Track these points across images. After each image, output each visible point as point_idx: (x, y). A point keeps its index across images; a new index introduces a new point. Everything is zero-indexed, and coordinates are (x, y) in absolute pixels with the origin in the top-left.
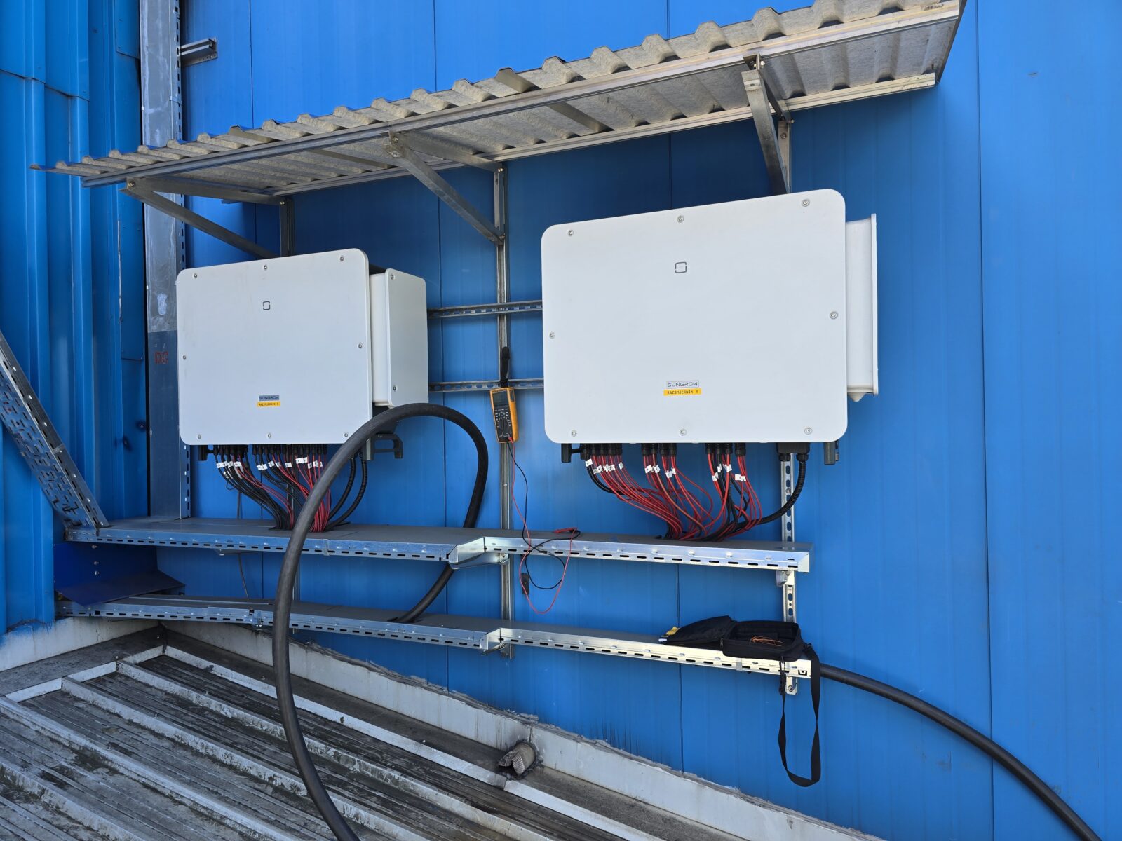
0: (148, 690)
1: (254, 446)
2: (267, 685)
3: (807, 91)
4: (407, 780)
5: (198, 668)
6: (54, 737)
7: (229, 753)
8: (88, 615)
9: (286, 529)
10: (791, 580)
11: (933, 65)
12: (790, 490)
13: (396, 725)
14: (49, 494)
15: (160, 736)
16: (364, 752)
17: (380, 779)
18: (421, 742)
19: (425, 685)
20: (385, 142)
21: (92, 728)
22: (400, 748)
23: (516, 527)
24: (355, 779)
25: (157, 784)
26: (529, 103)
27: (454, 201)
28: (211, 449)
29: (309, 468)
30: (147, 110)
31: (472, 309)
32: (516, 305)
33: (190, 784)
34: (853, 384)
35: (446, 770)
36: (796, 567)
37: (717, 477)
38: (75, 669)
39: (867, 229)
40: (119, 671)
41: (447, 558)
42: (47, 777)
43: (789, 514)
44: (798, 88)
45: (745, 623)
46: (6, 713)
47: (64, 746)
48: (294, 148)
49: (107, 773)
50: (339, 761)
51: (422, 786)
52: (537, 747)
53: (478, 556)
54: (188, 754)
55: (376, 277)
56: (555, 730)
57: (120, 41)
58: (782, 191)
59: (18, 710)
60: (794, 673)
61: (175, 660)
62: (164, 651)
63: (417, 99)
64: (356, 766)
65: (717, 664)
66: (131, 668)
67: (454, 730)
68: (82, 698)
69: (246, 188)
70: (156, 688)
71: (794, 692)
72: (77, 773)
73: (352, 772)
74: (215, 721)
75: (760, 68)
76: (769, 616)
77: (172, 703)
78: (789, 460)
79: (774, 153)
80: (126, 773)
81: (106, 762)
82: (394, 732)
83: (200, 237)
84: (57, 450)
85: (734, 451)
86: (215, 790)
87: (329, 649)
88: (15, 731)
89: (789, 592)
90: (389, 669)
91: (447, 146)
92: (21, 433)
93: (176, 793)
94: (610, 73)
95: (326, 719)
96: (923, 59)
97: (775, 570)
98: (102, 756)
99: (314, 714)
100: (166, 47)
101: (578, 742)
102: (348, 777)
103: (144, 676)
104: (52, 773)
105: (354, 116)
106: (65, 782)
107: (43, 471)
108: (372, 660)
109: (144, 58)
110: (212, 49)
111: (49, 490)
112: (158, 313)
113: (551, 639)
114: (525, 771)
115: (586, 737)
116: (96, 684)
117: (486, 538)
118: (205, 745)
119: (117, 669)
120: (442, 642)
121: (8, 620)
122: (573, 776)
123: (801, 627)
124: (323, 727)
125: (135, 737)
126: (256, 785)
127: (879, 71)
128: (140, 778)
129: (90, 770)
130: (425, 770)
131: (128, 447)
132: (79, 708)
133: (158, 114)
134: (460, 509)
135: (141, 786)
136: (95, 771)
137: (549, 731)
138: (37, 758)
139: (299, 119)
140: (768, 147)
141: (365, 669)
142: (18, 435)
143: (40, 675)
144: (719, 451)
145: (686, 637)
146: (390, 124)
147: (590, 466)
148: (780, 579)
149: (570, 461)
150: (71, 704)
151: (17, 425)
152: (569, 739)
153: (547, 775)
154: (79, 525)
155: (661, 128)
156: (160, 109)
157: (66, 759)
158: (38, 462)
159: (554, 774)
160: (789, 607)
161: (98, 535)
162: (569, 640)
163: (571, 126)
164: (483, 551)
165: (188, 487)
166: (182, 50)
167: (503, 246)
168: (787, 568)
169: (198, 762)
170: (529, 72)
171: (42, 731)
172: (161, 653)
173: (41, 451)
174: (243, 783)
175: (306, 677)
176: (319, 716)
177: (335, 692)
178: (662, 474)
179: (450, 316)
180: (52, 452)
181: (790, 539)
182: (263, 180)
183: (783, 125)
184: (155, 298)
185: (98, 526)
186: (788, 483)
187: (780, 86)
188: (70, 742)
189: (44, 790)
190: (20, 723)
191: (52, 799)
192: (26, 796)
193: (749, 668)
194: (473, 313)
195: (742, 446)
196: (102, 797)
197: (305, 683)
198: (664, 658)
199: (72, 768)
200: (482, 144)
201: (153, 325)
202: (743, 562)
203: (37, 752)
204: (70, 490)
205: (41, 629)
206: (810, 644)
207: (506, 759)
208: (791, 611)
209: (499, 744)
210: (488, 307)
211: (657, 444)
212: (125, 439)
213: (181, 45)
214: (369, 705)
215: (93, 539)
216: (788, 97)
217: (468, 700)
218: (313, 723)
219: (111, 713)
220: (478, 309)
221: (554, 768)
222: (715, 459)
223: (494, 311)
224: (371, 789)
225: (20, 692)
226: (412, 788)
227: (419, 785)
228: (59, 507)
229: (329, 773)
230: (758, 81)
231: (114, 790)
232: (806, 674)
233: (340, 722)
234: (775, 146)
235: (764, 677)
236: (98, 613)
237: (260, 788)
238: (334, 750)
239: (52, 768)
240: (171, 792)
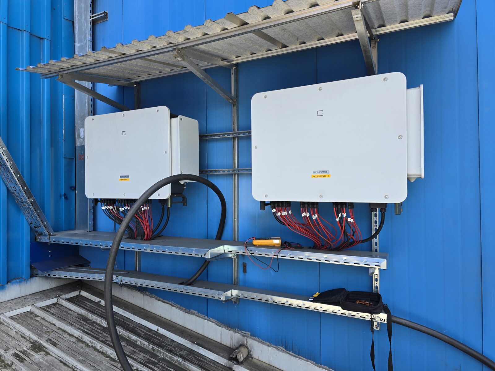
0: (70, 312)
1: (119, 199)
2: (124, 311)
3: (386, 24)
4: (185, 363)
5: (94, 302)
6: (23, 335)
7: (102, 346)
8: (45, 276)
9: (133, 239)
10: (377, 272)
11: (452, 9)
12: (377, 225)
13: (182, 333)
14: (28, 220)
15: (72, 336)
16: (167, 347)
17: (172, 362)
18: (194, 343)
19: (197, 315)
20: (175, 53)
21: (41, 331)
22: (184, 345)
23: (240, 240)
24: (161, 361)
25: (66, 361)
26: (243, 31)
27: (210, 82)
28: (99, 200)
29: (142, 210)
30: (77, 45)
31: (221, 135)
32: (241, 133)
33: (81, 362)
34: (411, 173)
35: (205, 358)
36: (380, 266)
37: (339, 219)
38: (38, 301)
39: (418, 93)
40: (58, 302)
41: (205, 256)
42: (16, 356)
43: (376, 238)
44: (382, 23)
45: (353, 292)
46: (3, 322)
47: (27, 340)
48: (133, 57)
49: (44, 354)
50: (154, 351)
51: (192, 367)
52: (250, 348)
53: (221, 254)
54: (83, 345)
55: (174, 120)
56: (258, 340)
57: (65, 14)
58: (373, 74)
59: (8, 321)
60: (378, 320)
61: (84, 297)
62: (80, 293)
63: (187, 30)
64: (162, 354)
65: (339, 313)
66: (63, 301)
67: (210, 337)
68: (39, 315)
69: (119, 79)
70: (73, 311)
71: (378, 329)
72: (30, 354)
73: (160, 357)
74: (98, 329)
75: (361, 8)
76: (365, 289)
77: (80, 319)
78: (376, 211)
79: (369, 54)
80: (53, 355)
81: (45, 349)
82: (182, 337)
83: (99, 103)
84: (31, 200)
85: (347, 207)
86: (94, 365)
87: (154, 295)
88: (6, 332)
89: (376, 277)
90: (181, 306)
91: (208, 56)
92: (15, 192)
93: (75, 367)
94: (283, 14)
95: (151, 329)
96: (448, 4)
97: (369, 267)
98: (43, 346)
99: (145, 327)
100: (85, 16)
101: (269, 347)
102: (158, 360)
103: (69, 305)
104: (19, 354)
105: (159, 41)
106: (24, 358)
107: (25, 209)
108: (173, 301)
109: (76, 21)
110: (106, 16)
111: (28, 218)
112: (80, 137)
113: (256, 296)
114: (243, 360)
115: (273, 344)
116: (46, 309)
117: (225, 246)
118: (92, 341)
119: (57, 301)
120: (204, 296)
121: (8, 277)
122: (267, 364)
123: (381, 296)
124: (148, 333)
125: (61, 336)
126: (113, 363)
127: (424, 12)
128: (59, 358)
129: (37, 352)
130: (195, 358)
131: (66, 198)
132: (37, 320)
133: (82, 46)
134: (214, 231)
135: (59, 361)
136: (39, 353)
137: (256, 340)
138: (13, 346)
139: (133, 42)
140: (366, 51)
141: (170, 305)
142: (13, 193)
143: (21, 304)
144: (340, 206)
145: (323, 298)
146: (177, 44)
147: (275, 212)
148: (371, 271)
149: (264, 210)
150: (34, 318)
151: (13, 188)
152: (265, 345)
153: (254, 362)
154: (41, 234)
155: (312, 45)
156: (82, 44)
157: (26, 346)
158: (23, 205)
159: (257, 362)
160: (376, 285)
161: (49, 239)
162: (264, 297)
163: (267, 45)
164: (223, 252)
165: (92, 217)
166: (93, 17)
167: (235, 104)
168: (374, 267)
169: (88, 350)
170: (242, 14)
171: (18, 332)
172: (79, 294)
173: (24, 201)
174: (107, 362)
175: (143, 308)
176: (147, 328)
177: (156, 315)
178: (311, 217)
179: (210, 138)
180: (28, 200)
181: (376, 250)
182: (125, 75)
183: (373, 42)
184: (79, 130)
185: (50, 235)
186: (376, 222)
187: (372, 21)
188: (30, 338)
189: (13, 363)
190: (9, 327)
191: (16, 367)
192: (5, 365)
193: (355, 316)
194: (221, 136)
195: (352, 204)
196: (40, 367)
197: (142, 310)
198: (312, 308)
199: (29, 351)
200: (224, 55)
201: (78, 142)
202: (352, 262)
203: (14, 342)
204: (37, 218)
205: (23, 282)
206: (387, 305)
207: (234, 354)
208: (377, 287)
209: (231, 345)
210: (228, 134)
211: (308, 202)
212: (65, 194)
213: (92, 14)
214: (171, 323)
215: (47, 241)
216: (376, 27)
217: (217, 323)
218: (144, 331)
219: (51, 323)
220: (223, 135)
221: (258, 359)
222: (338, 210)
223: (231, 136)
224: (168, 366)
225: (11, 312)
226: (187, 367)
227: (191, 366)
228: (32, 226)
229: (149, 357)
230: (360, 15)
231: (46, 363)
232: (384, 321)
233: (156, 330)
234: (369, 51)
235: (362, 321)
236: (49, 275)
237: (115, 365)
238: (152, 346)
239: (19, 351)
240: (72, 365)
